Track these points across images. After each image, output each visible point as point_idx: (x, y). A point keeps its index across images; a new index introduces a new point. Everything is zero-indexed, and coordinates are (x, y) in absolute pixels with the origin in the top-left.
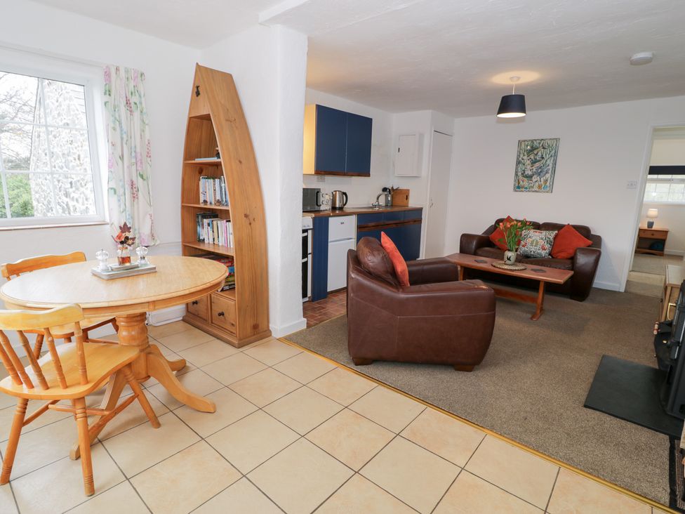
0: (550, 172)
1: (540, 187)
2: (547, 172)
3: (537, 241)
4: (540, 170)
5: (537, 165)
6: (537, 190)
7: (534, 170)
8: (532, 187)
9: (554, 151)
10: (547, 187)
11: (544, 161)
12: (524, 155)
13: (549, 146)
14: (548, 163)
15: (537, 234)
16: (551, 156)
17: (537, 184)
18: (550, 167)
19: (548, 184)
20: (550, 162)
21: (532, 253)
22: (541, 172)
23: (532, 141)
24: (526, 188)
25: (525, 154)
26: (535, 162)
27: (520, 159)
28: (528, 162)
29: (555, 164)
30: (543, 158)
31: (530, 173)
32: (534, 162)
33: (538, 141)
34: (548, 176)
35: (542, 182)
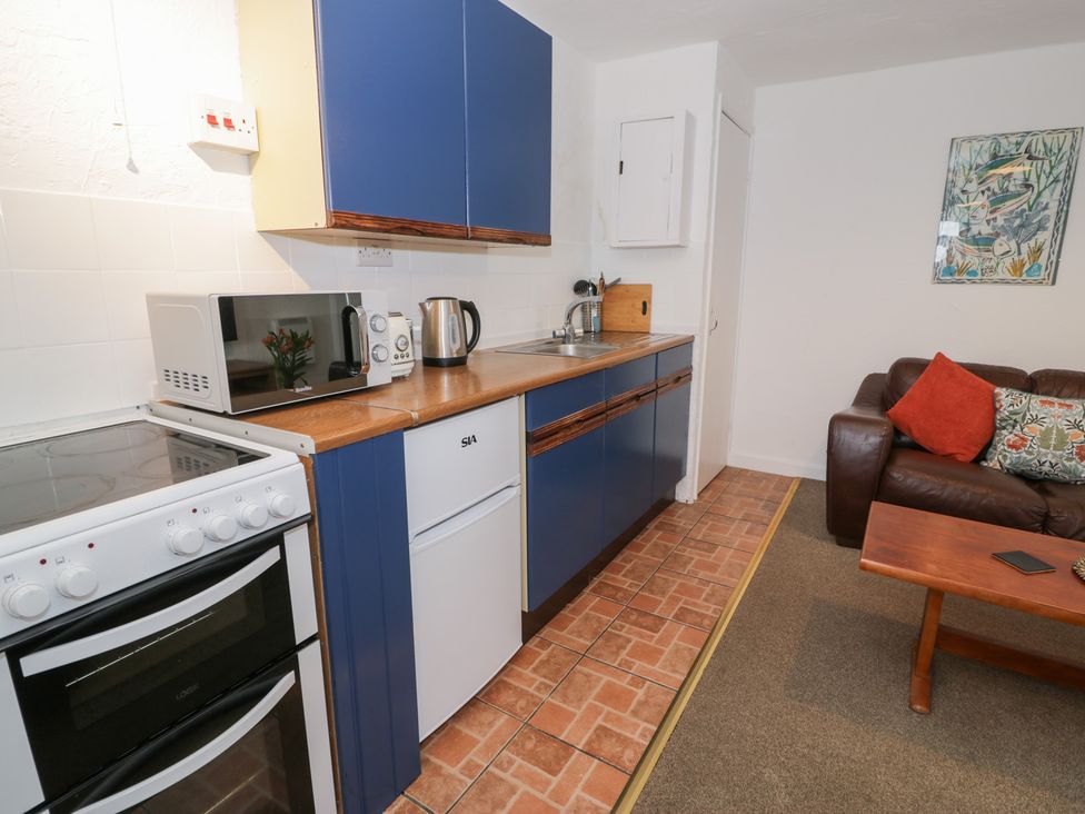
0: (1051, 225)
1: (1017, 268)
2: (1041, 227)
3: (1060, 432)
4: (1018, 222)
5: (1010, 205)
6: (1008, 276)
7: (1000, 222)
8: (993, 270)
9: (1063, 166)
10: (1040, 269)
11: (1030, 196)
12: (969, 181)
13: (1048, 151)
14: (1044, 199)
15: (1056, 410)
16: (1056, 180)
17: (1008, 261)
18: (1052, 211)
19: (1043, 260)
20: (1051, 199)
21: (1046, 468)
22: (1022, 226)
23: (995, 138)
24: (974, 273)
25: (973, 175)
26: (1004, 200)
27: (957, 191)
28: (982, 200)
29: (1066, 200)
30: (1028, 186)
31: (986, 230)
32: (998, 199)
33: (1013, 139)
34: (1044, 237)
35: (1025, 256)
